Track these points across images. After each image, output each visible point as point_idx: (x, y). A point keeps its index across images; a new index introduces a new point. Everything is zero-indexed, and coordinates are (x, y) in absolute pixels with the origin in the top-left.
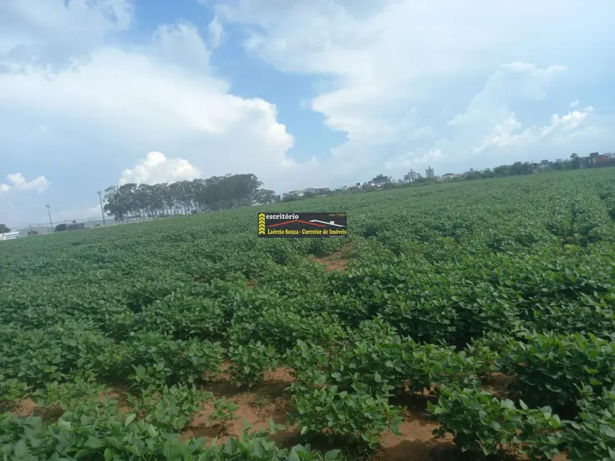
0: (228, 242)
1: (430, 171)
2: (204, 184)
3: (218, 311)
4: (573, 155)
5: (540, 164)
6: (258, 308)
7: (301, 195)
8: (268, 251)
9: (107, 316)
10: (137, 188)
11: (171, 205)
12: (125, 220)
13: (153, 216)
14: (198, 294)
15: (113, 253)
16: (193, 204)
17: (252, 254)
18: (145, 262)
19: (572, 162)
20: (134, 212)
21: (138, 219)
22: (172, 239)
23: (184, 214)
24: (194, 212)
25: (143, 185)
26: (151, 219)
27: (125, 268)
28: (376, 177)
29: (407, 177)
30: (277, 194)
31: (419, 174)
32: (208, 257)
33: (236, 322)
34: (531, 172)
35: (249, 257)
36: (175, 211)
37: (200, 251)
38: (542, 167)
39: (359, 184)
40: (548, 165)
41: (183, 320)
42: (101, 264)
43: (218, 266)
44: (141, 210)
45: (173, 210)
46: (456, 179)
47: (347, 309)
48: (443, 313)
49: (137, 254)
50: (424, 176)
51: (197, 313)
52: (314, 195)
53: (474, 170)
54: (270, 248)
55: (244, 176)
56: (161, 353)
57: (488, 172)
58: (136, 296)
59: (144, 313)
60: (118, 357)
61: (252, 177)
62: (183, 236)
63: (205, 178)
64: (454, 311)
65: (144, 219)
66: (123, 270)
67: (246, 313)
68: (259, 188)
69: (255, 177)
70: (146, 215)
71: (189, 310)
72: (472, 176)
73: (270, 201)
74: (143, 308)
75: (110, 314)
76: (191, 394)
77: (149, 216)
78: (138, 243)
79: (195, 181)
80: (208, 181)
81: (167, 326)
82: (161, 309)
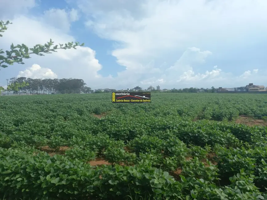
0: (61, 106)
1: (158, 87)
2: (59, 81)
3: (49, 128)
4: (213, 87)
5: (200, 89)
6: (64, 128)
7: (103, 91)
8: (76, 110)
9: (5, 127)
10: (26, 80)
11: (42, 89)
12: (19, 94)
13: (33, 94)
14: (43, 122)
15: (10, 106)
16: (53, 90)
17: (69, 110)
18: (24, 110)
19: (212, 90)
20: (23, 90)
21: (25, 94)
22: (38, 102)
23: (48, 94)
24: (52, 93)
25: (29, 78)
26: (31, 94)
27: (15, 112)
28: (136, 87)
29: (149, 89)
30: (92, 90)
31: (154, 88)
32: (51, 110)
33: (55, 132)
34: (196, 92)
35: (67, 111)
36: (43, 92)
37: (48, 108)
38: (201, 90)
39: (128, 89)
40: (203, 90)
41: (35, 130)
42: (4, 109)
43: (54, 114)
44: (27, 90)
45: (42, 92)
46: (168, 92)
47: (96, 130)
48: (125, 132)
49: (21, 107)
50: (156, 89)
51: (40, 128)
52: (109, 92)
53: (175, 89)
54: (77, 109)
55: (78, 80)
56: (24, 138)
57: (180, 90)
58: (18, 121)
59: (20, 127)
60: (7, 139)
61: (82, 81)
62: (43, 102)
63: (59, 79)
64: (128, 132)
65: (28, 94)
66: (14, 112)
67: (59, 129)
68: (85, 86)
69: (83, 81)
70: (29, 92)
71: (38, 127)
72: (174, 91)
73: (89, 92)
74: (20, 125)
75: (6, 126)
76: (32, 149)
77: (31, 93)
78: (22, 103)
79: (55, 79)
80: (61, 80)
81: (29, 132)
82: (27, 126)
